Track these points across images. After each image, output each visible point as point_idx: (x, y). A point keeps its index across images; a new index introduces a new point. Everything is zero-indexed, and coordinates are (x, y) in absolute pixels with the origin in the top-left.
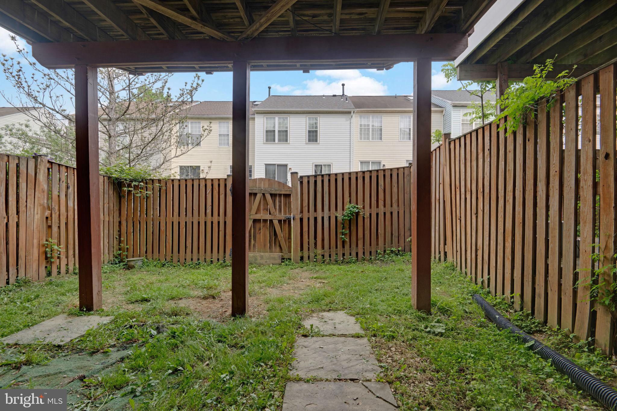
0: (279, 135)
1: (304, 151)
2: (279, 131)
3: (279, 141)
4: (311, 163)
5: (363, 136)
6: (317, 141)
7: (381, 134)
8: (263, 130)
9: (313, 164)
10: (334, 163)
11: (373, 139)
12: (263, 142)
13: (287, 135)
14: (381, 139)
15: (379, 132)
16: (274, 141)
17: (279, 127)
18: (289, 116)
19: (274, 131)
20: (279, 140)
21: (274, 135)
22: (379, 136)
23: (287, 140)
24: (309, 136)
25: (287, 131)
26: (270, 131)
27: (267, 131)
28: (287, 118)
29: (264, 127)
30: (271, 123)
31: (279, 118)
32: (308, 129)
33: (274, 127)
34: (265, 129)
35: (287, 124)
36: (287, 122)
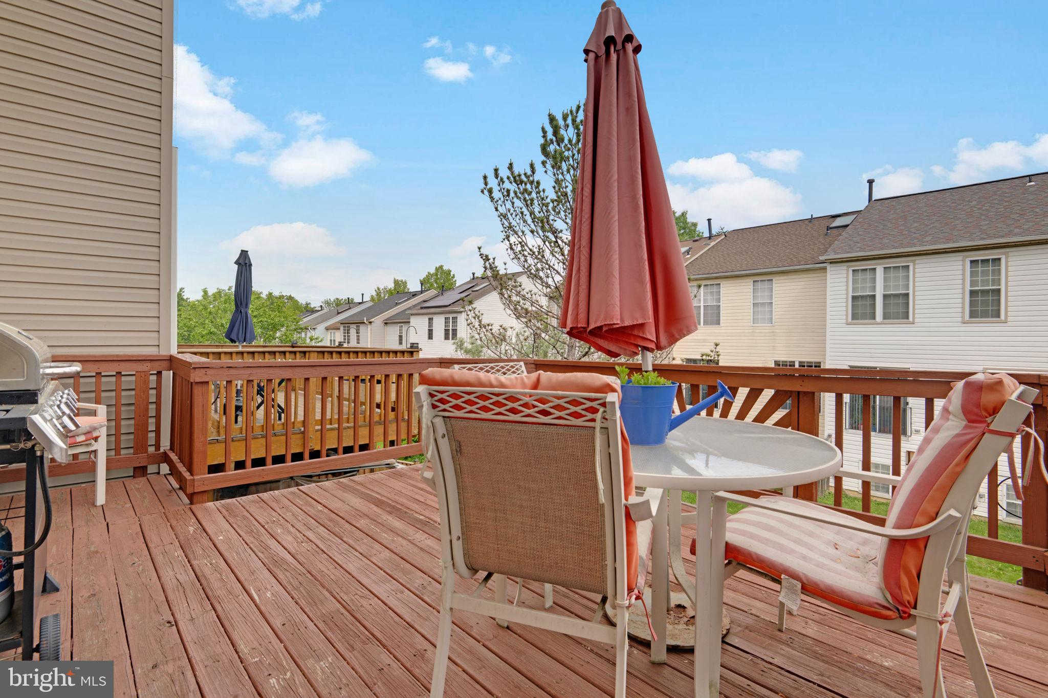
0: (885, 305)
2: (886, 297)
3: (884, 318)
4: (980, 367)
8: (844, 296)
12: (844, 321)
13: (907, 304)
16: (873, 317)
17: (885, 287)
18: (914, 262)
19: (873, 297)
20: (886, 316)
21: (873, 306)
23: (906, 316)
24: (972, 302)
25: (907, 295)
26: (862, 297)
27: (854, 298)
28: (908, 266)
29: (847, 290)
30: (864, 280)
31: (885, 268)
32: (968, 288)
33: (874, 288)
34: (851, 294)
35: (908, 280)
36: (908, 276)
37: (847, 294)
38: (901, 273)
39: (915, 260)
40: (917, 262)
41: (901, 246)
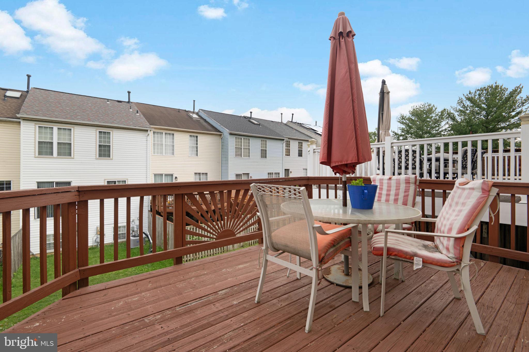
0: (58, 148)
1: (94, 166)
2: (59, 143)
3: (58, 155)
4: (103, 179)
5: (156, 151)
6: (110, 157)
7: (173, 150)
8: (33, 141)
9: (105, 180)
10: (129, 179)
11: (165, 154)
13: (70, 148)
14: (173, 154)
15: (171, 148)
16: (52, 154)
17: (59, 139)
18: (73, 127)
19: (52, 143)
20: (59, 154)
21: (52, 148)
22: (171, 151)
23: (70, 154)
24: (100, 150)
25: (70, 144)
26: (45, 142)
27: (40, 143)
28: (71, 129)
29: (35, 137)
30: (46, 133)
31: (58, 128)
32: (98, 144)
33: (52, 138)
34: (37, 140)
35: (71, 136)
36: (71, 134)
37: (35, 140)
38: (67, 132)
39: (74, 127)
40: (75, 128)
41: (66, 118)
